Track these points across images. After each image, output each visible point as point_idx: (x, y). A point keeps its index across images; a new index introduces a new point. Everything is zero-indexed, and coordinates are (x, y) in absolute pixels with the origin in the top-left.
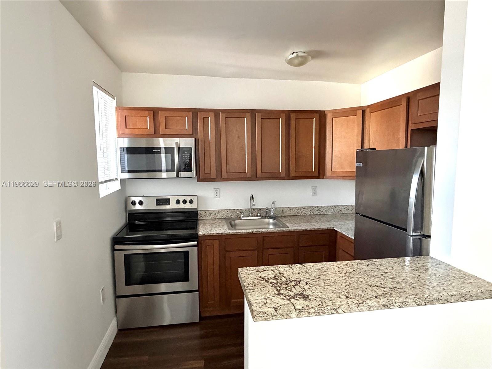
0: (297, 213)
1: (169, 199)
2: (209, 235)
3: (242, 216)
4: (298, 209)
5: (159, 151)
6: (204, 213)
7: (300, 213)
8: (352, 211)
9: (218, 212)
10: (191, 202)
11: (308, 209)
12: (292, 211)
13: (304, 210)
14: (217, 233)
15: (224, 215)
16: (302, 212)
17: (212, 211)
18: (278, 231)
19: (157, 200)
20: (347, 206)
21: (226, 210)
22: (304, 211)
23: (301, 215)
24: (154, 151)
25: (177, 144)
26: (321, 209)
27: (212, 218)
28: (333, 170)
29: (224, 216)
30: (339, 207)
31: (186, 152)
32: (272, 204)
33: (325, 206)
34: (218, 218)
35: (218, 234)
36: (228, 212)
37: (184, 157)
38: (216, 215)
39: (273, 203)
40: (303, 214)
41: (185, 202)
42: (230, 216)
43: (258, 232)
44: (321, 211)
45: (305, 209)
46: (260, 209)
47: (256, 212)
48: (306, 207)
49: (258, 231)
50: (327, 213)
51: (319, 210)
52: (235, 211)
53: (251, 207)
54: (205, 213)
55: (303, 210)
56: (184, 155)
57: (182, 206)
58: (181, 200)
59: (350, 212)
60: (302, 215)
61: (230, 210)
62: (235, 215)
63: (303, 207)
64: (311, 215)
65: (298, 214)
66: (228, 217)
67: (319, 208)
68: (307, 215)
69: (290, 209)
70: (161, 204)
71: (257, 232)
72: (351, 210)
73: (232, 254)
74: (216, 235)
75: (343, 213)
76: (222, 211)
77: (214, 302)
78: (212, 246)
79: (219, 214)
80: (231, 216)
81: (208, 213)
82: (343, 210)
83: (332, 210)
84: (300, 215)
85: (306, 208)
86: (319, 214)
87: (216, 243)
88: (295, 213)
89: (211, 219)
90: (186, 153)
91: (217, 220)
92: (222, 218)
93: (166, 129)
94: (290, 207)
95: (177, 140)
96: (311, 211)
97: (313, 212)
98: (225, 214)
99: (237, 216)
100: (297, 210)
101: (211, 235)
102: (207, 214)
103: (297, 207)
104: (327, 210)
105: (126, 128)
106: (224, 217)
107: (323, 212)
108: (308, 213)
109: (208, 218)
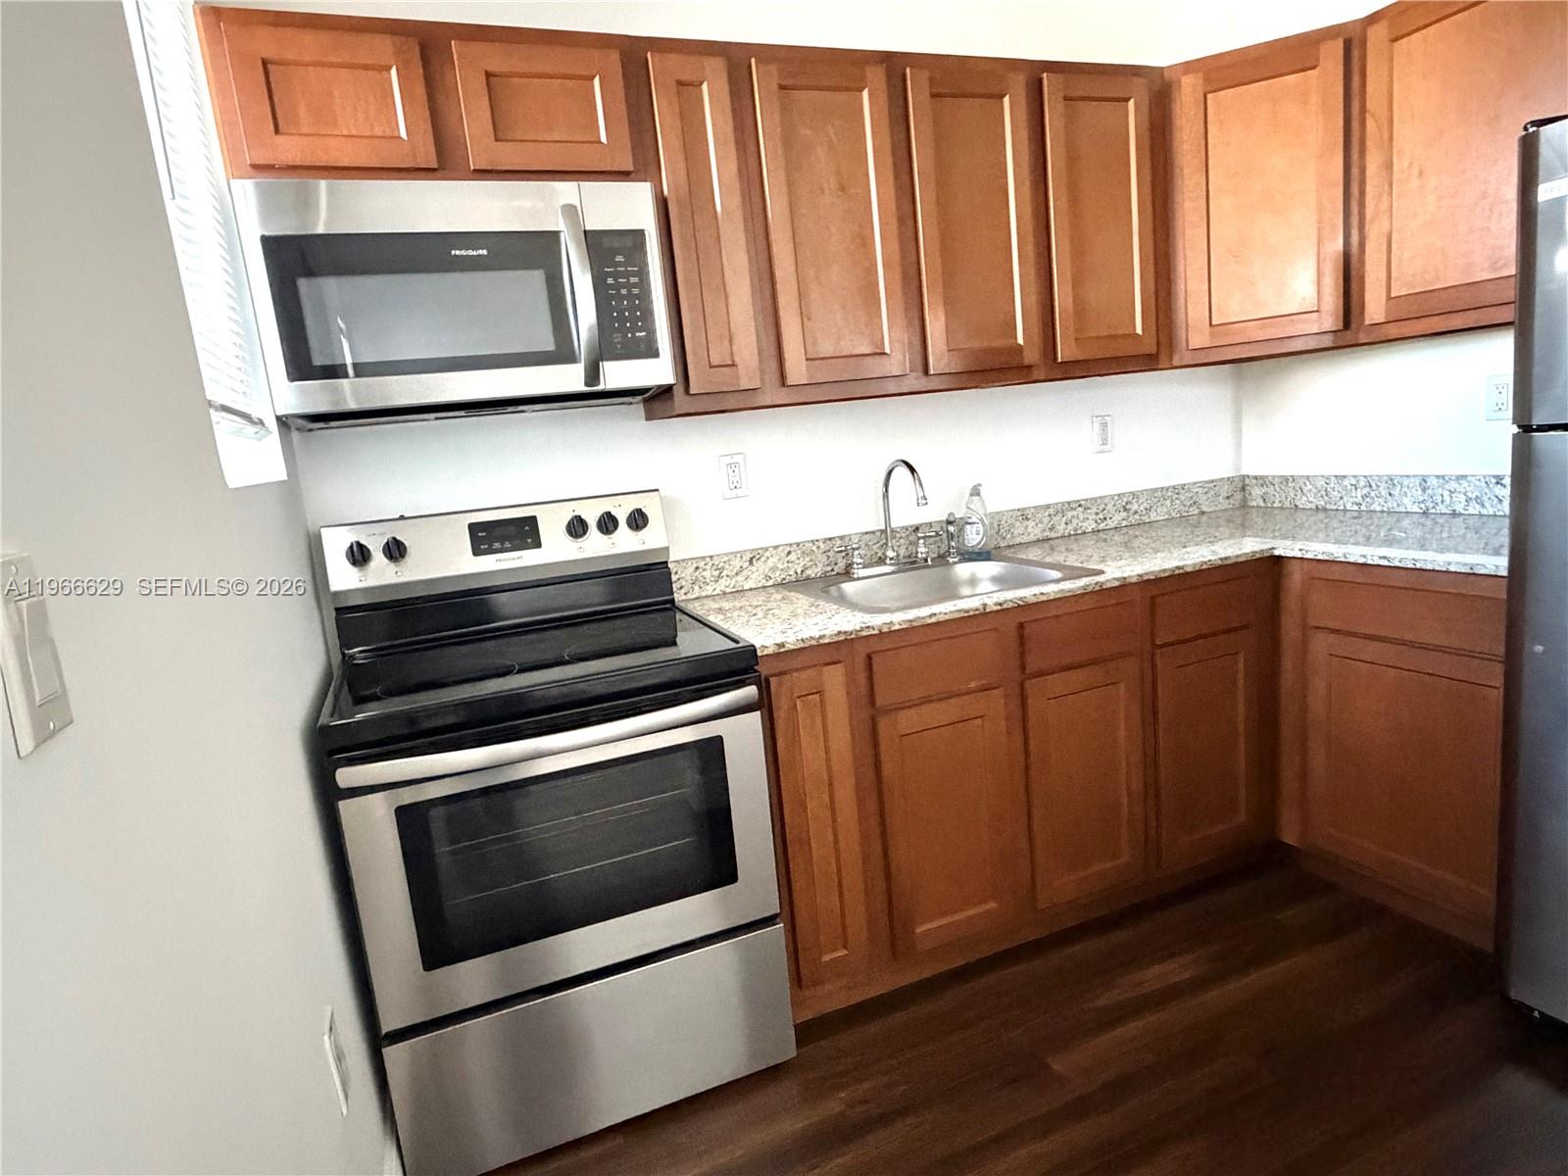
0: (1051, 529)
1: (533, 519)
2: (802, 645)
3: (859, 561)
4: (1051, 511)
5: (481, 252)
6: (692, 569)
7: (1061, 529)
8: (1231, 501)
9: (751, 559)
10: (638, 520)
11: (1087, 508)
12: (1031, 524)
13: (1075, 513)
14: (840, 632)
15: (774, 569)
16: (1066, 524)
17: (726, 559)
18: (1079, 588)
19: (473, 528)
20: (1212, 481)
21: (780, 548)
22: (1073, 517)
23: (1066, 534)
24: (458, 252)
25: (571, 212)
26: (1131, 503)
27: (728, 590)
28: (1214, 323)
29: (778, 573)
30: (1189, 490)
31: (619, 258)
32: (972, 495)
33: (1142, 492)
34: (753, 586)
35: (842, 638)
36: (793, 557)
37: (610, 281)
38: (745, 573)
39: (976, 492)
40: (1072, 533)
41: (608, 524)
42: (799, 572)
43: (1005, 606)
44: (1132, 512)
45: (1080, 509)
46: (917, 529)
47: (902, 541)
48: (1083, 503)
49: (1006, 601)
50: (1153, 517)
51: (1125, 510)
52: (818, 547)
53: (887, 519)
54: (697, 568)
55: (1070, 514)
56: (610, 274)
57: (596, 546)
58: (591, 514)
59: (1225, 504)
60: (1070, 535)
61: (798, 544)
62: (820, 566)
63: (1069, 503)
64: (1099, 531)
65: (1053, 535)
66: (793, 578)
67: (1125, 502)
68: (1084, 533)
69: (1024, 515)
70: (497, 545)
71: (1000, 604)
72: (1228, 497)
73: (907, 721)
74: (836, 639)
75: (1203, 513)
76: (768, 554)
77: (846, 952)
78: (817, 696)
79: (754, 569)
80: (808, 572)
81: (707, 567)
82: (1202, 499)
83: (1168, 503)
84: (1063, 537)
85: (1080, 506)
86: (1124, 523)
87: (834, 680)
88: (1044, 530)
89: (725, 593)
90: (619, 264)
91: (750, 593)
92: (771, 583)
93: (497, 140)
94: (1024, 509)
95: (566, 191)
96: (1097, 514)
97: (1105, 519)
98: (780, 566)
99: (829, 568)
100: (1050, 515)
101: (814, 643)
102: (704, 573)
103: (1048, 506)
104: (1151, 507)
105: (277, 131)
106: (777, 577)
107: (1137, 517)
108: (1090, 526)
109: (709, 590)
